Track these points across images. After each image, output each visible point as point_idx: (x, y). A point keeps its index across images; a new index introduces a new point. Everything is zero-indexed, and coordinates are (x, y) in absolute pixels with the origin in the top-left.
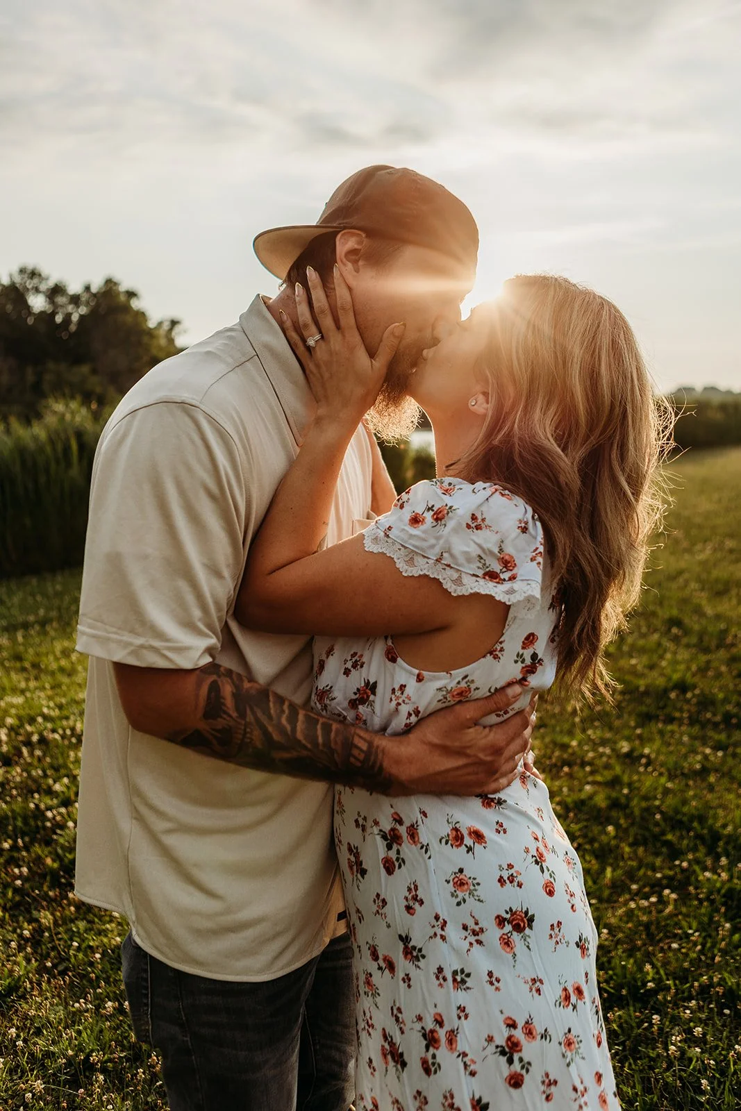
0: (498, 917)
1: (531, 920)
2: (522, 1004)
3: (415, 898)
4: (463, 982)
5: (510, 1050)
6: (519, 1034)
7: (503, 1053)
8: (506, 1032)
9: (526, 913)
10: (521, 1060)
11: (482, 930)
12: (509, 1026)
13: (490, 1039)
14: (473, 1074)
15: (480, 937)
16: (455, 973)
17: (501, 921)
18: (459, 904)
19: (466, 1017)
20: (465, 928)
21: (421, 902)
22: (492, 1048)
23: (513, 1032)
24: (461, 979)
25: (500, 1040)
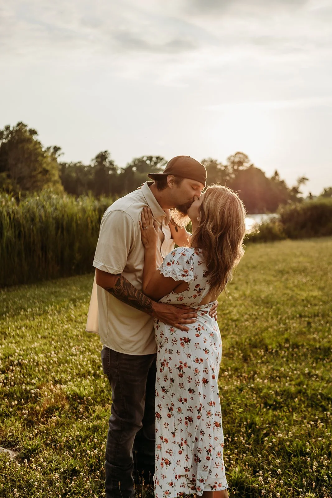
0: (181, 338)
1: (190, 340)
2: (185, 359)
3: (162, 334)
4: (171, 352)
5: (180, 368)
6: (183, 365)
7: (178, 369)
8: (180, 364)
9: (188, 339)
10: (183, 371)
11: (176, 341)
12: (180, 363)
13: (176, 365)
14: (171, 373)
15: (176, 342)
16: (169, 350)
17: (181, 339)
18: (171, 335)
19: (171, 360)
20: (172, 340)
21: (163, 335)
22: (176, 367)
23: (181, 365)
24: (170, 352)
25: (178, 366)
